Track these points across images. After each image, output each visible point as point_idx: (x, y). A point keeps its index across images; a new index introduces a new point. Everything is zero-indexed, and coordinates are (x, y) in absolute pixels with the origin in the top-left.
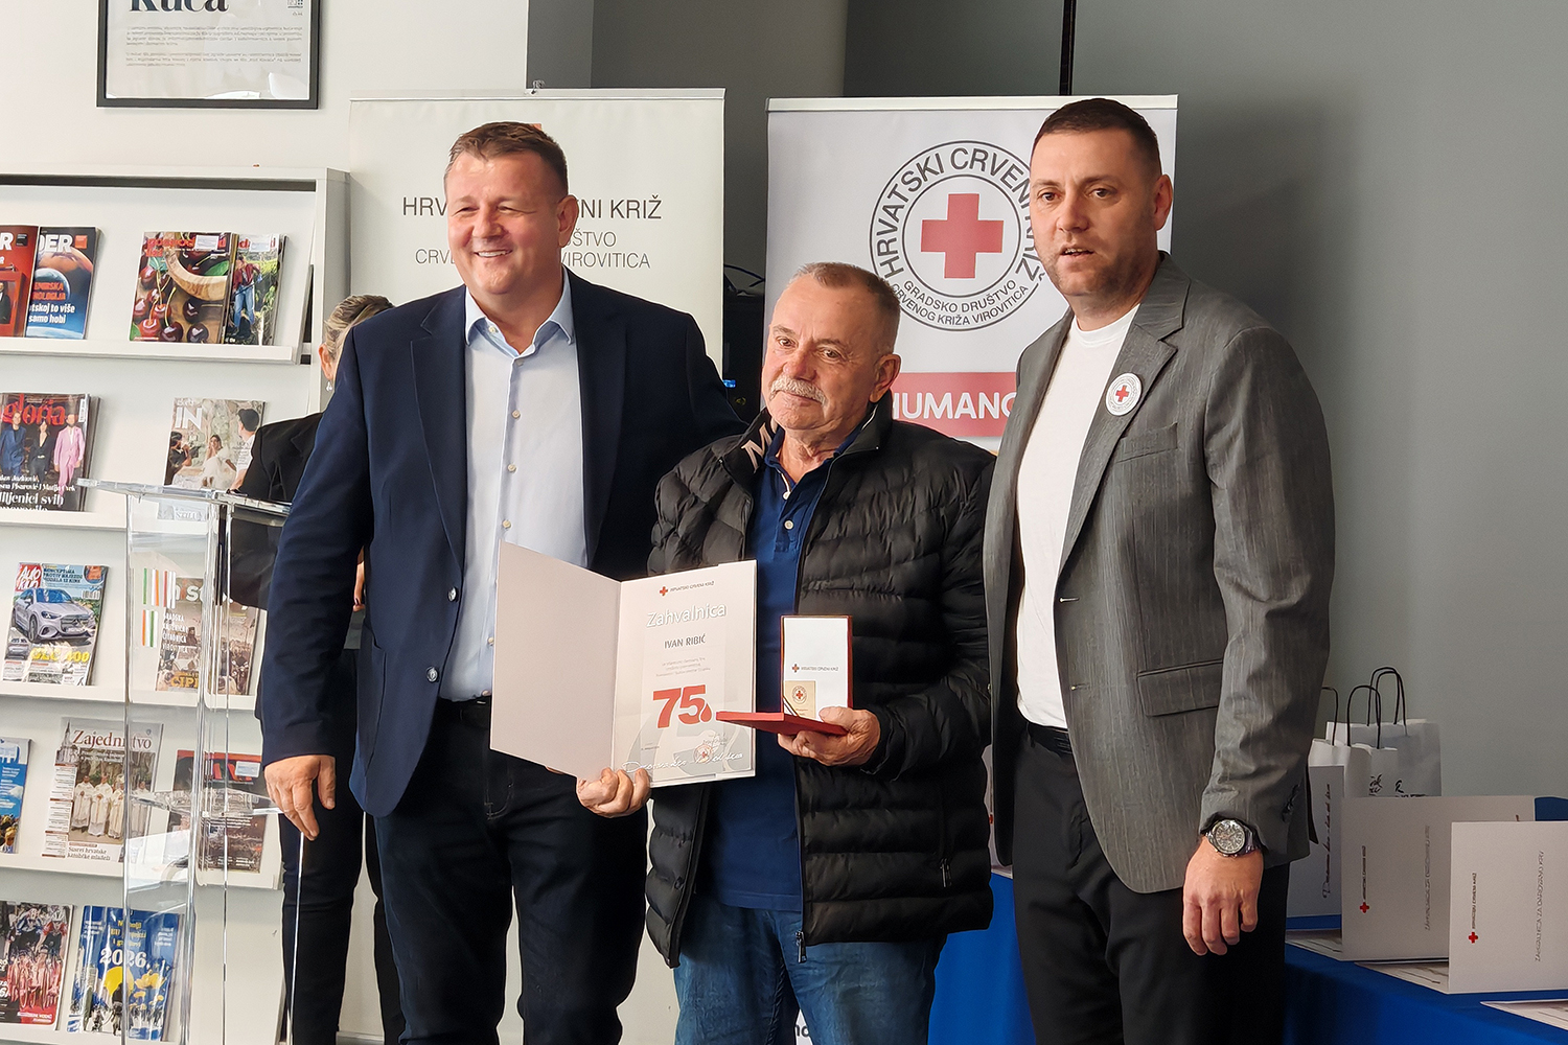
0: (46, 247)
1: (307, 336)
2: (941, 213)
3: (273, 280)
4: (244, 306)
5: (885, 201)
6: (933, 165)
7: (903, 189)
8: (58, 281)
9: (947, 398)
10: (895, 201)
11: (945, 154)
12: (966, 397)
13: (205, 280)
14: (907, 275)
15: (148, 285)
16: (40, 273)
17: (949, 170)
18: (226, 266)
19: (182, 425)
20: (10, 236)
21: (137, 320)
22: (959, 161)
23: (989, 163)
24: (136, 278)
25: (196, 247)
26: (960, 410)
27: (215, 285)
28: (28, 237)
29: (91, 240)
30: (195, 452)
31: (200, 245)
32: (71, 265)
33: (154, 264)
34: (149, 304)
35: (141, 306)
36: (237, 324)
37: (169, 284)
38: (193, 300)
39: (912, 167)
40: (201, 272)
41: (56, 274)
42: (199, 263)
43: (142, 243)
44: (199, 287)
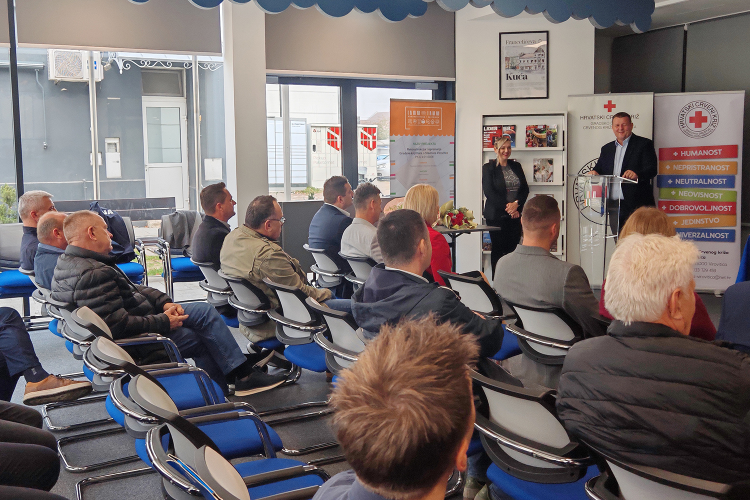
0: (504, 129)
1: (564, 145)
2: (694, 115)
3: (555, 134)
4: (550, 139)
5: (681, 113)
6: (691, 106)
7: (685, 111)
8: (508, 136)
9: (696, 151)
10: (683, 113)
11: (694, 103)
12: (700, 151)
13: (541, 134)
14: (686, 128)
15: (528, 136)
16: (504, 134)
17: (696, 107)
18: (546, 131)
19: (535, 164)
20: (497, 128)
21: (527, 143)
22: (697, 105)
23: (704, 105)
24: (525, 135)
25: (538, 128)
26: (699, 154)
27: (544, 135)
28: (500, 127)
29: (514, 127)
30: (539, 169)
31: (539, 127)
32: (511, 133)
33: (529, 131)
34: (529, 140)
35: (527, 140)
36: (548, 143)
37: (533, 136)
38: (539, 139)
39: (687, 106)
40: (540, 133)
41: (507, 134)
42: (540, 131)
43: (526, 128)
44: (539, 136)
